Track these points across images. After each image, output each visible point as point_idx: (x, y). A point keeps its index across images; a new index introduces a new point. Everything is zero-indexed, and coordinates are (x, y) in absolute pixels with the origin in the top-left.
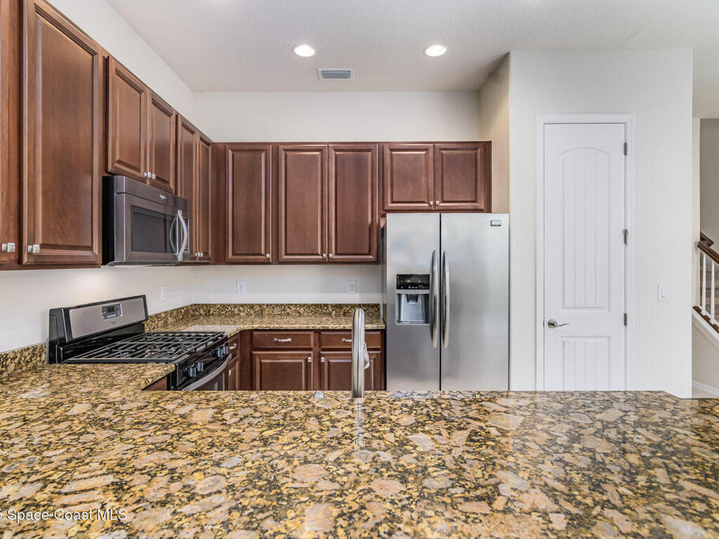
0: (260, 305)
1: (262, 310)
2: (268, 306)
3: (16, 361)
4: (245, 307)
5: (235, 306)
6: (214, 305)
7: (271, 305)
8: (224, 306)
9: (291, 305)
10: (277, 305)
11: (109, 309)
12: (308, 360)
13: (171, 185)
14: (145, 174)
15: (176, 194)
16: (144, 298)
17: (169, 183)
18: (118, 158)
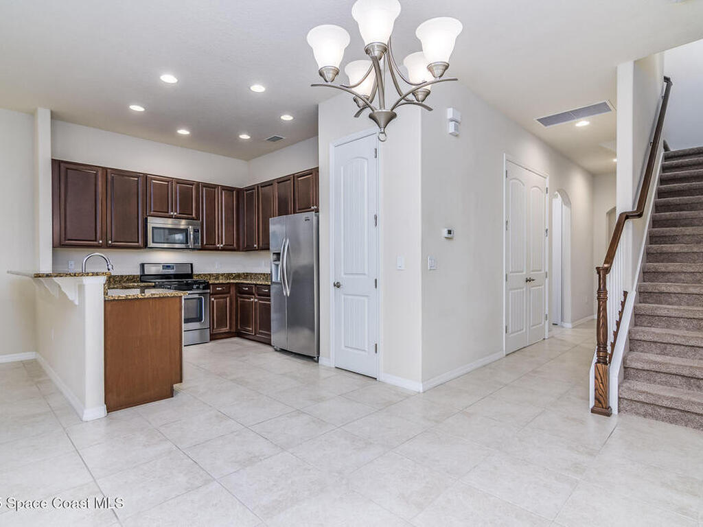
3: (127, 278)
11: (167, 267)
12: (252, 300)
13: (194, 216)
14: (172, 213)
15: (198, 219)
16: (192, 264)
17: (192, 215)
18: (152, 210)
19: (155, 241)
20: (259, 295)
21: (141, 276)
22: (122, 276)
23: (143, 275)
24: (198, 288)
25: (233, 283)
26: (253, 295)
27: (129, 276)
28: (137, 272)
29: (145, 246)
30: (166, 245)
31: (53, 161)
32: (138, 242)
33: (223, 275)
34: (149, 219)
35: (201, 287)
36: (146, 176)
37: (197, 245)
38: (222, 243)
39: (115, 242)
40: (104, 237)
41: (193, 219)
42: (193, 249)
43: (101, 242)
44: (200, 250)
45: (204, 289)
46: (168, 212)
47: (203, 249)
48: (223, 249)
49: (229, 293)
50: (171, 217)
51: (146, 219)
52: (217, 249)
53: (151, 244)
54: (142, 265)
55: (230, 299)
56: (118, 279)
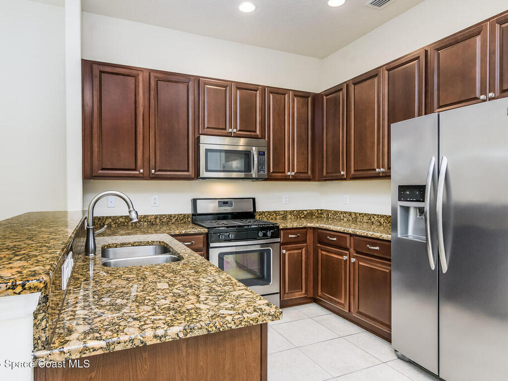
0: (355, 214)
1: (356, 218)
2: (360, 214)
3: (176, 218)
4: (347, 214)
5: (342, 212)
6: (331, 211)
7: (362, 214)
8: (336, 212)
9: (375, 215)
10: (365, 214)
11: (224, 202)
12: (345, 258)
13: (258, 133)
14: (230, 130)
15: (263, 137)
16: (254, 199)
17: (255, 132)
18: (206, 127)
19: (209, 169)
20: (357, 252)
21: (193, 215)
22: (170, 216)
23: (195, 215)
24: (265, 235)
25: (310, 228)
26: (347, 249)
27: (178, 215)
28: (188, 211)
29: (197, 176)
30: (222, 175)
31: (84, 62)
32: (188, 171)
33: (292, 212)
34: (203, 138)
35: (269, 234)
36: (198, 80)
37: (262, 173)
38: (293, 171)
39: (159, 171)
40: (146, 164)
41: (256, 137)
42: (257, 179)
43: (142, 171)
44: (266, 180)
45: (272, 237)
46: (225, 129)
47: (269, 178)
48: (295, 179)
49: (305, 241)
50: (229, 135)
51: (199, 138)
52: (287, 179)
53: (203, 173)
54: (194, 201)
55: (307, 251)
56: (165, 220)
